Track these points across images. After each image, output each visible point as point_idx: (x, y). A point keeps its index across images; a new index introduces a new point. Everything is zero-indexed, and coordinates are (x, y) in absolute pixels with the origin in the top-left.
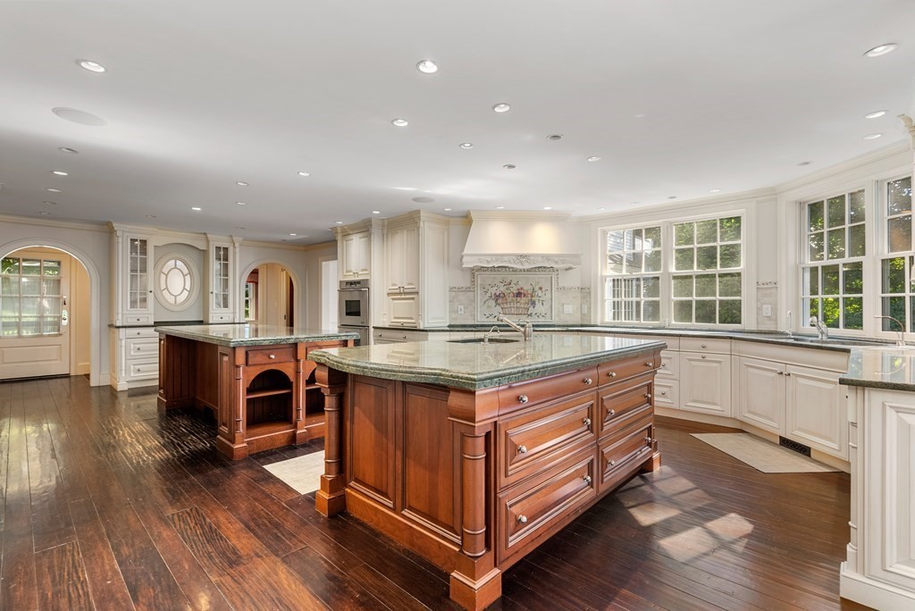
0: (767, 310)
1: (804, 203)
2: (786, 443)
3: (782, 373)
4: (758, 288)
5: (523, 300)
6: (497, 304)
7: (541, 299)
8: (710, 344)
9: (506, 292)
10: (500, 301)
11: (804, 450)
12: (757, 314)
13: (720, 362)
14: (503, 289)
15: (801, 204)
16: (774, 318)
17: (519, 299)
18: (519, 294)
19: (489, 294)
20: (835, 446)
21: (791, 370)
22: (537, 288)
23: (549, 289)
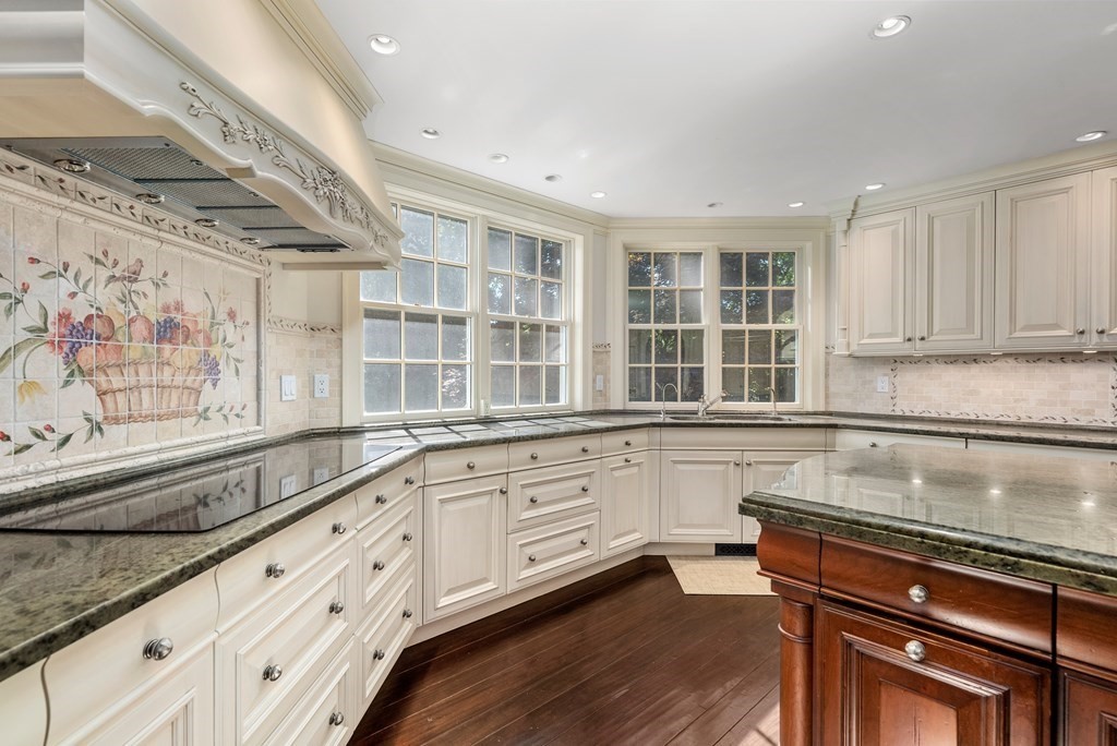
0: (600, 379)
2: (727, 550)
4: (593, 352)
5: (183, 354)
6: (75, 371)
7: (233, 352)
9: (118, 313)
10: (88, 355)
12: (593, 387)
14: (105, 296)
15: (626, 249)
16: (605, 391)
17: (167, 347)
18: (167, 331)
19: (28, 315)
22: (222, 316)
23: (253, 321)
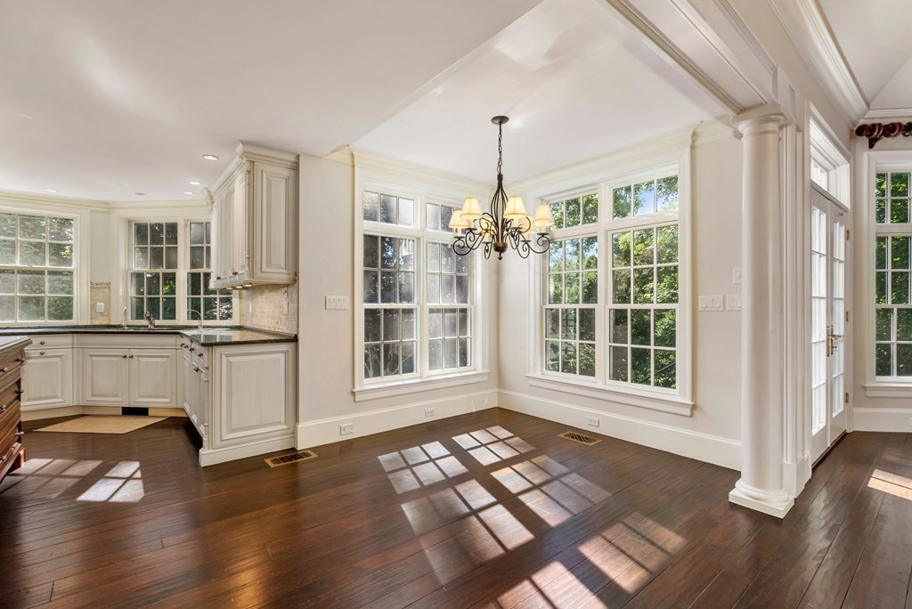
0: (101, 306)
1: (132, 221)
2: (129, 412)
3: (125, 357)
4: (91, 288)
8: (47, 339)
11: (142, 412)
12: (91, 310)
13: (60, 356)
15: (129, 222)
16: (107, 313)
20: (168, 400)
21: (134, 352)
